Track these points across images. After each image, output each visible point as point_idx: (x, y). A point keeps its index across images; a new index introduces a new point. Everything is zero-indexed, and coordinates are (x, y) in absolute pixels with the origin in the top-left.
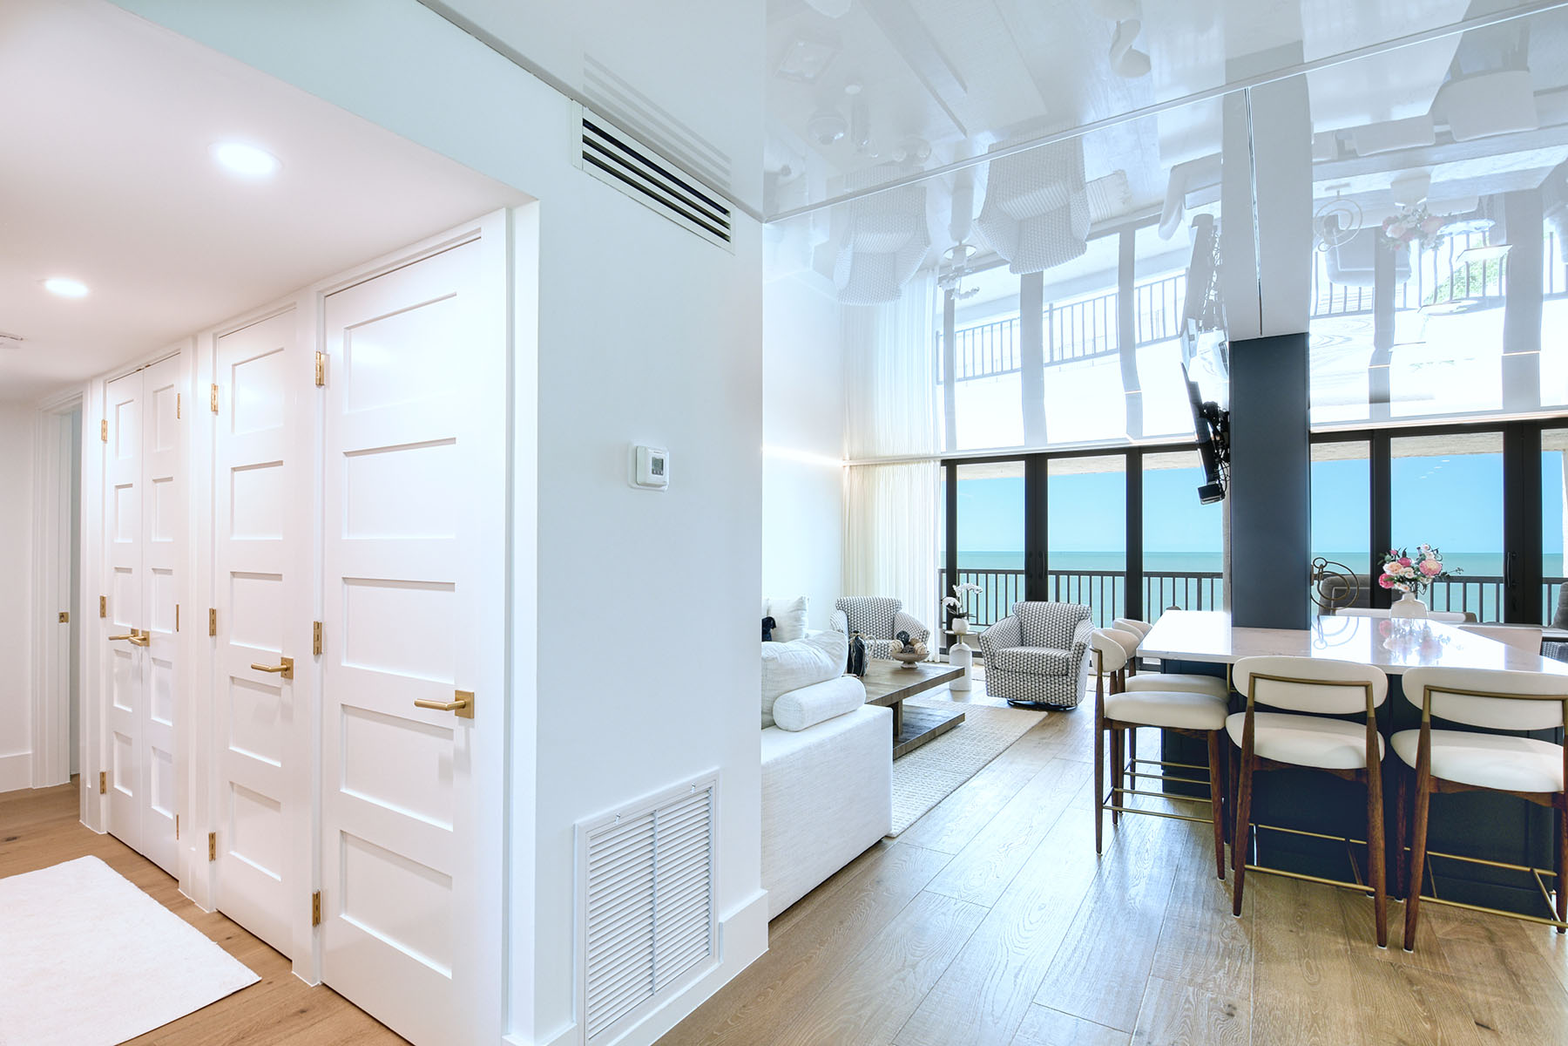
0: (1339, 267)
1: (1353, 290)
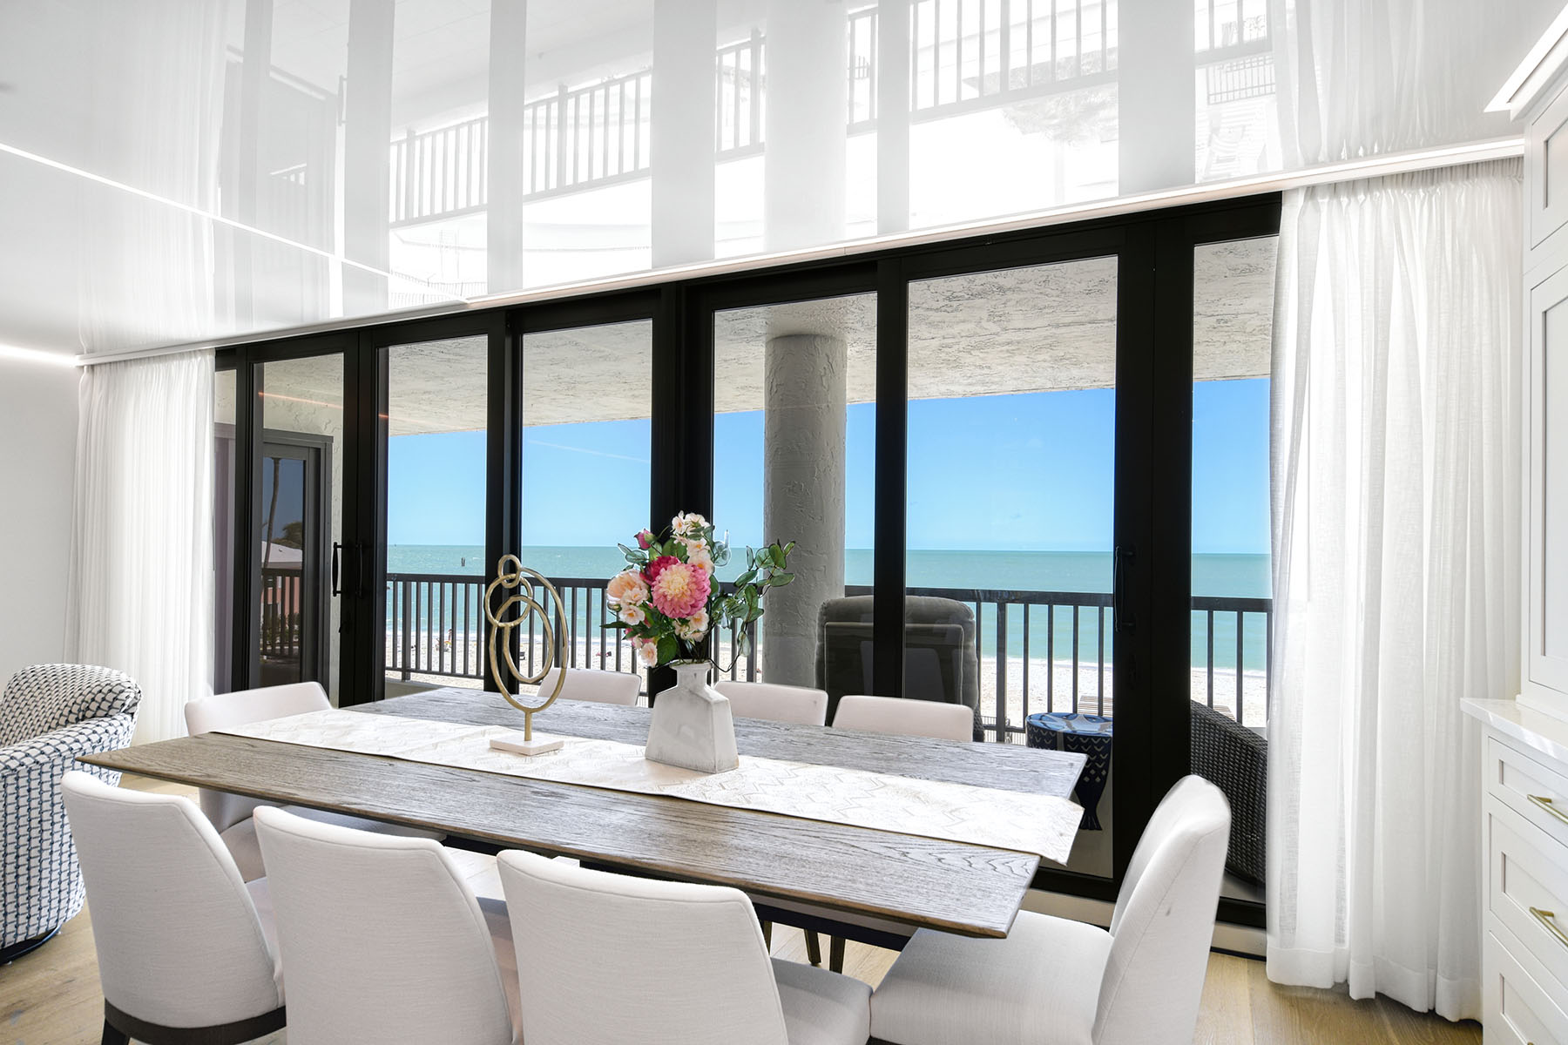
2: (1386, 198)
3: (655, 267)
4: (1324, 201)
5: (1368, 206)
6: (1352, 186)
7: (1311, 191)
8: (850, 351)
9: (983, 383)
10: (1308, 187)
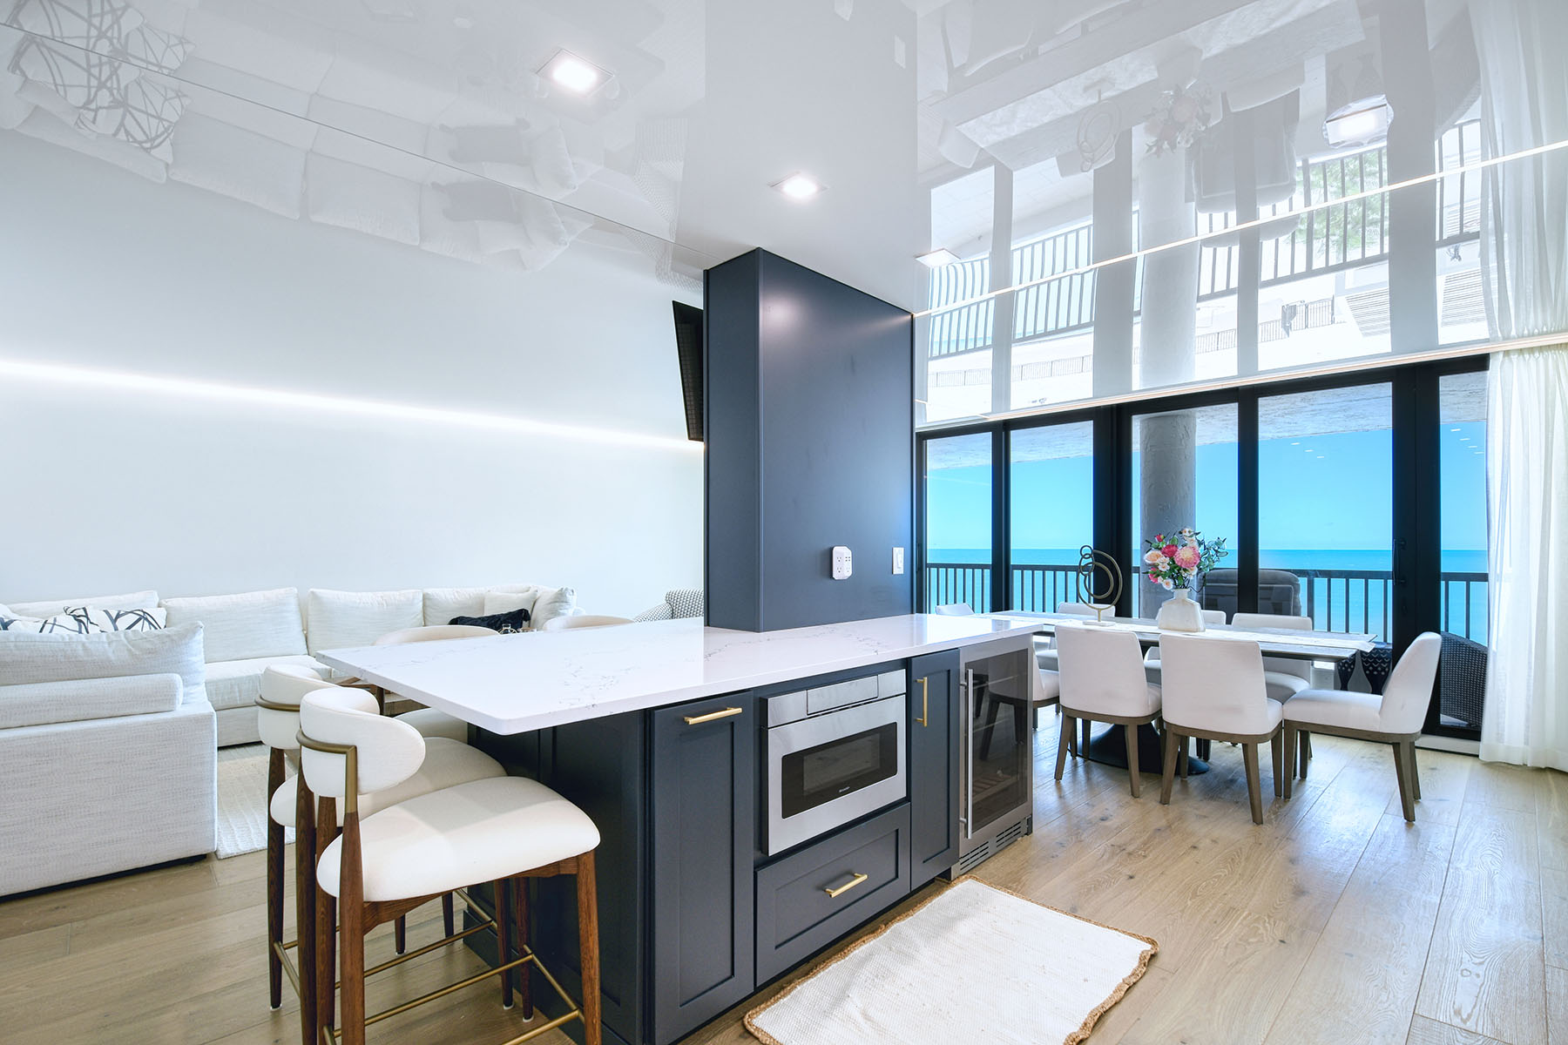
1: (1218, 217)
2: (1551, 356)
3: (1094, 397)
4: (1514, 357)
5: (1541, 360)
6: (1531, 350)
7: (1507, 353)
8: (1198, 421)
9: (1289, 431)
10: (1505, 351)
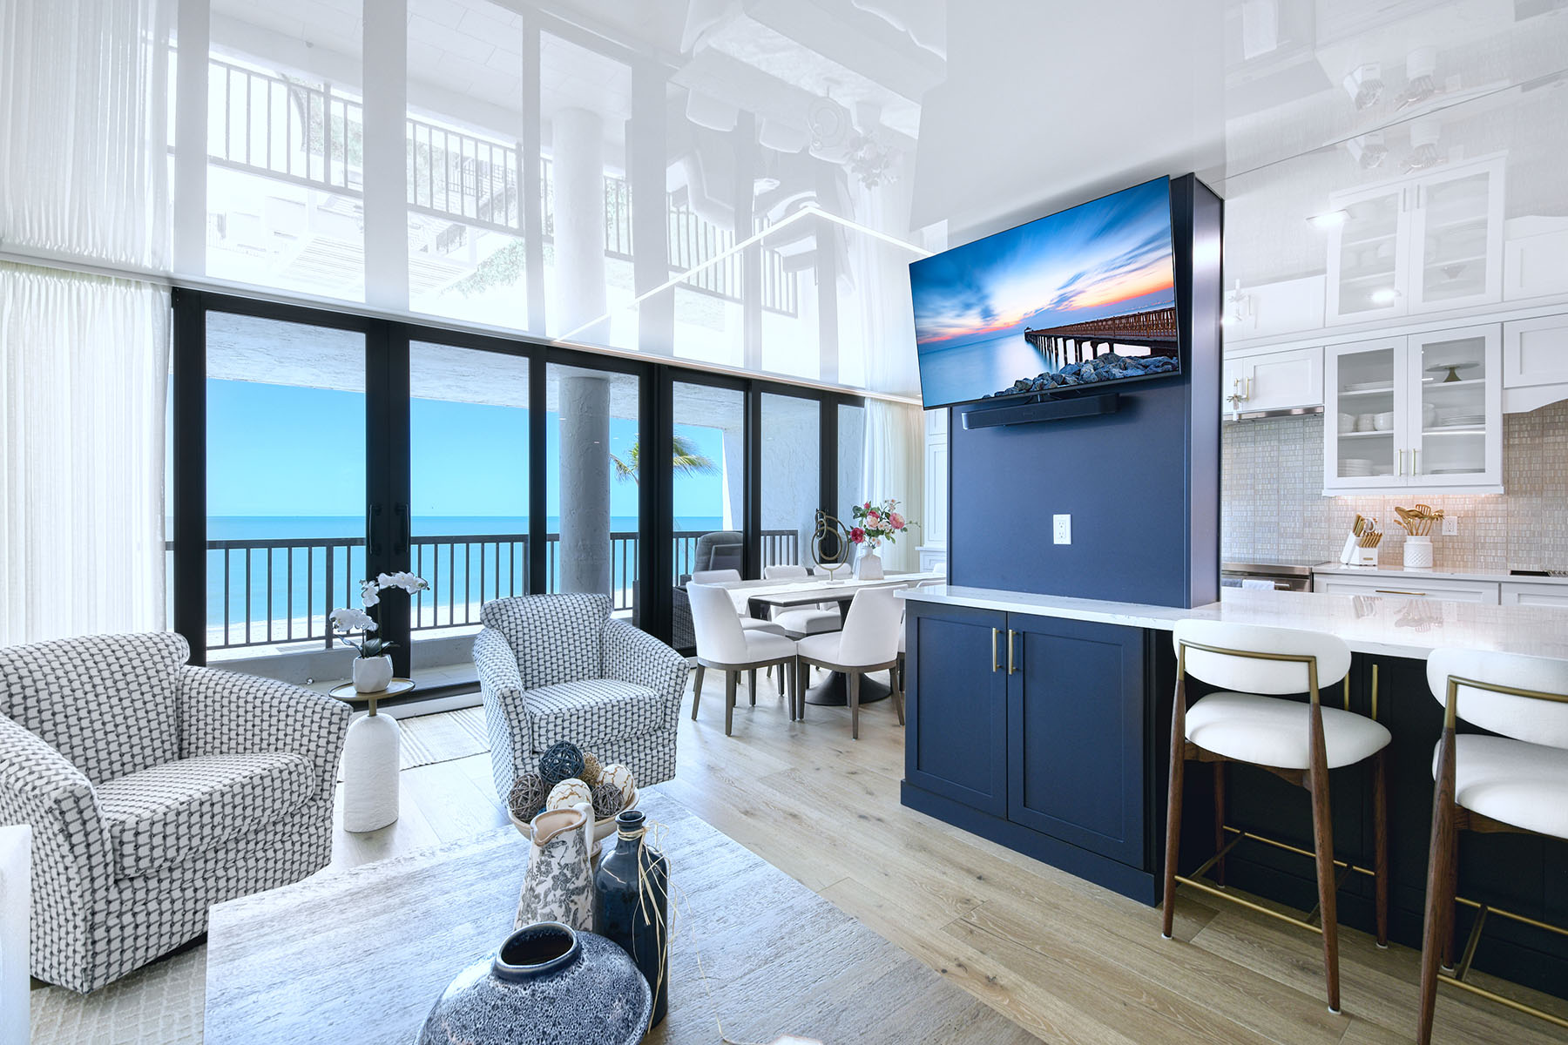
0: (706, 194)
